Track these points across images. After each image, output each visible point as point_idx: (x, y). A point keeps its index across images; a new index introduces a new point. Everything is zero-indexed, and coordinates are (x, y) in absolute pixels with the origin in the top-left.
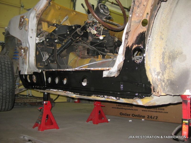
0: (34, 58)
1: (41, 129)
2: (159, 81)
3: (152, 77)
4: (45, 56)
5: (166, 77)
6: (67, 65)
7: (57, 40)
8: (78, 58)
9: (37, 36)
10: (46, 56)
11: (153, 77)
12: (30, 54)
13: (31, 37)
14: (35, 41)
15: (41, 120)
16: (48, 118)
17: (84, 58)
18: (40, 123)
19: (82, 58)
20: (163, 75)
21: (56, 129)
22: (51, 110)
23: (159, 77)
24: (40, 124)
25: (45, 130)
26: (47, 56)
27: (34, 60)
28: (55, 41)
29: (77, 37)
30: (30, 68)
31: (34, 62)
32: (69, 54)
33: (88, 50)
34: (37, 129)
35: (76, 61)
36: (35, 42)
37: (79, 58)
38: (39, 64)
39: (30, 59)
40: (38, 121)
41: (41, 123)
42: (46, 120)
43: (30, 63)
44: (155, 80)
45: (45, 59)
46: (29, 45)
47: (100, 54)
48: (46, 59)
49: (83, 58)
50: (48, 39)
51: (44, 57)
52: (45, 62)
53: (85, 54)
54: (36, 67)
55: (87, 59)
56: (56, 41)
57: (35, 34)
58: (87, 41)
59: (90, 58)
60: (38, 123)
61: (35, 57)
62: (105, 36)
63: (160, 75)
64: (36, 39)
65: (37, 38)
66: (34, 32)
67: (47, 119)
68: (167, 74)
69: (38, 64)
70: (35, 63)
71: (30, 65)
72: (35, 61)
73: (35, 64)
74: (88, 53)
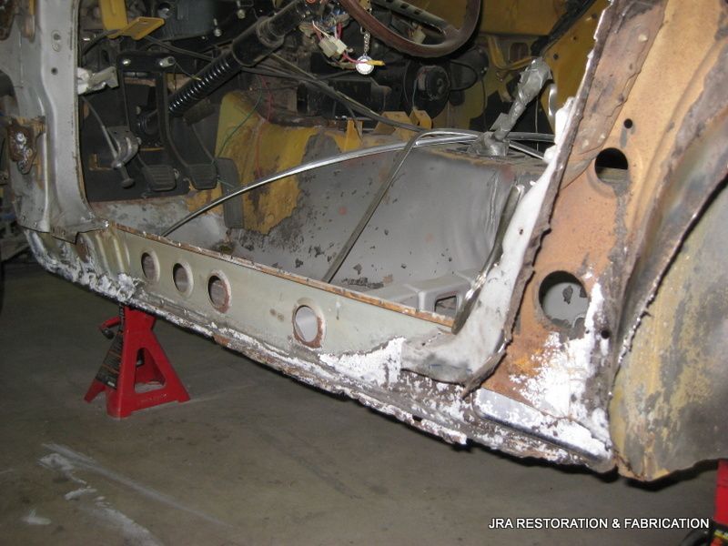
0: (75, 160)
1: (119, 410)
2: (651, 430)
3: (627, 428)
4: (120, 149)
5: (678, 401)
6: (213, 153)
7: (170, 61)
8: (259, 119)
9: (81, 64)
10: (127, 148)
11: (630, 425)
12: (56, 146)
13: (54, 71)
14: (73, 84)
15: (115, 372)
16: (142, 359)
17: (284, 124)
18: (113, 385)
19: (273, 121)
20: (667, 400)
21: (176, 402)
22: (152, 328)
23: (652, 416)
24: (115, 389)
25: (136, 413)
26: (130, 147)
27: (75, 171)
28: (158, 64)
29: (255, 55)
30: (61, 210)
31: (76, 181)
32: (220, 102)
33: (302, 92)
34: (104, 408)
35: (251, 131)
36: (73, 90)
37: (263, 120)
38: (96, 160)
39: (56, 169)
40: (103, 374)
41: (116, 385)
42: (138, 366)
43: (58, 188)
44: (637, 436)
45: (120, 160)
46: (49, 104)
47: (353, 114)
48: (125, 159)
49: (279, 121)
50: (127, 57)
51: (116, 149)
52: (124, 173)
53: (289, 107)
54: (84, 202)
55: (299, 128)
56: (163, 63)
57: (71, 55)
58: (295, 50)
59: (310, 125)
60: (106, 383)
61: (77, 158)
62: (380, 63)
63: (657, 406)
64: (77, 79)
65: (82, 73)
66: (66, 47)
67: (139, 363)
68: (682, 386)
69: (93, 158)
70: (79, 183)
71: (59, 193)
72: (78, 173)
73: (79, 187)
74: (301, 106)
